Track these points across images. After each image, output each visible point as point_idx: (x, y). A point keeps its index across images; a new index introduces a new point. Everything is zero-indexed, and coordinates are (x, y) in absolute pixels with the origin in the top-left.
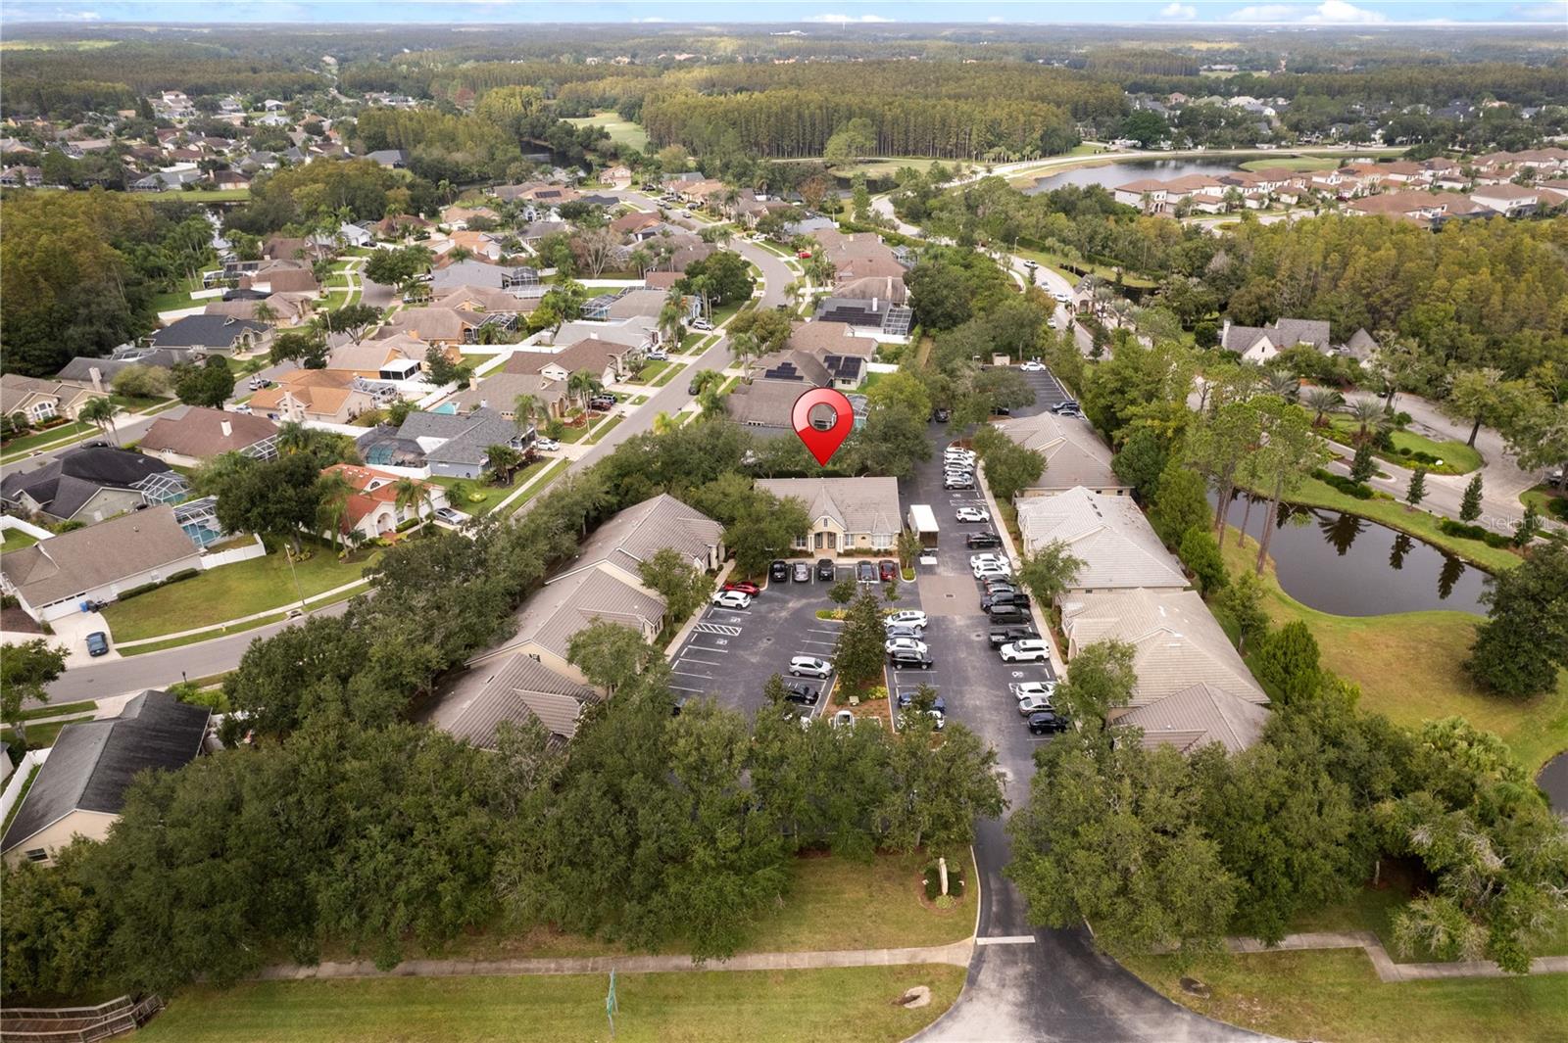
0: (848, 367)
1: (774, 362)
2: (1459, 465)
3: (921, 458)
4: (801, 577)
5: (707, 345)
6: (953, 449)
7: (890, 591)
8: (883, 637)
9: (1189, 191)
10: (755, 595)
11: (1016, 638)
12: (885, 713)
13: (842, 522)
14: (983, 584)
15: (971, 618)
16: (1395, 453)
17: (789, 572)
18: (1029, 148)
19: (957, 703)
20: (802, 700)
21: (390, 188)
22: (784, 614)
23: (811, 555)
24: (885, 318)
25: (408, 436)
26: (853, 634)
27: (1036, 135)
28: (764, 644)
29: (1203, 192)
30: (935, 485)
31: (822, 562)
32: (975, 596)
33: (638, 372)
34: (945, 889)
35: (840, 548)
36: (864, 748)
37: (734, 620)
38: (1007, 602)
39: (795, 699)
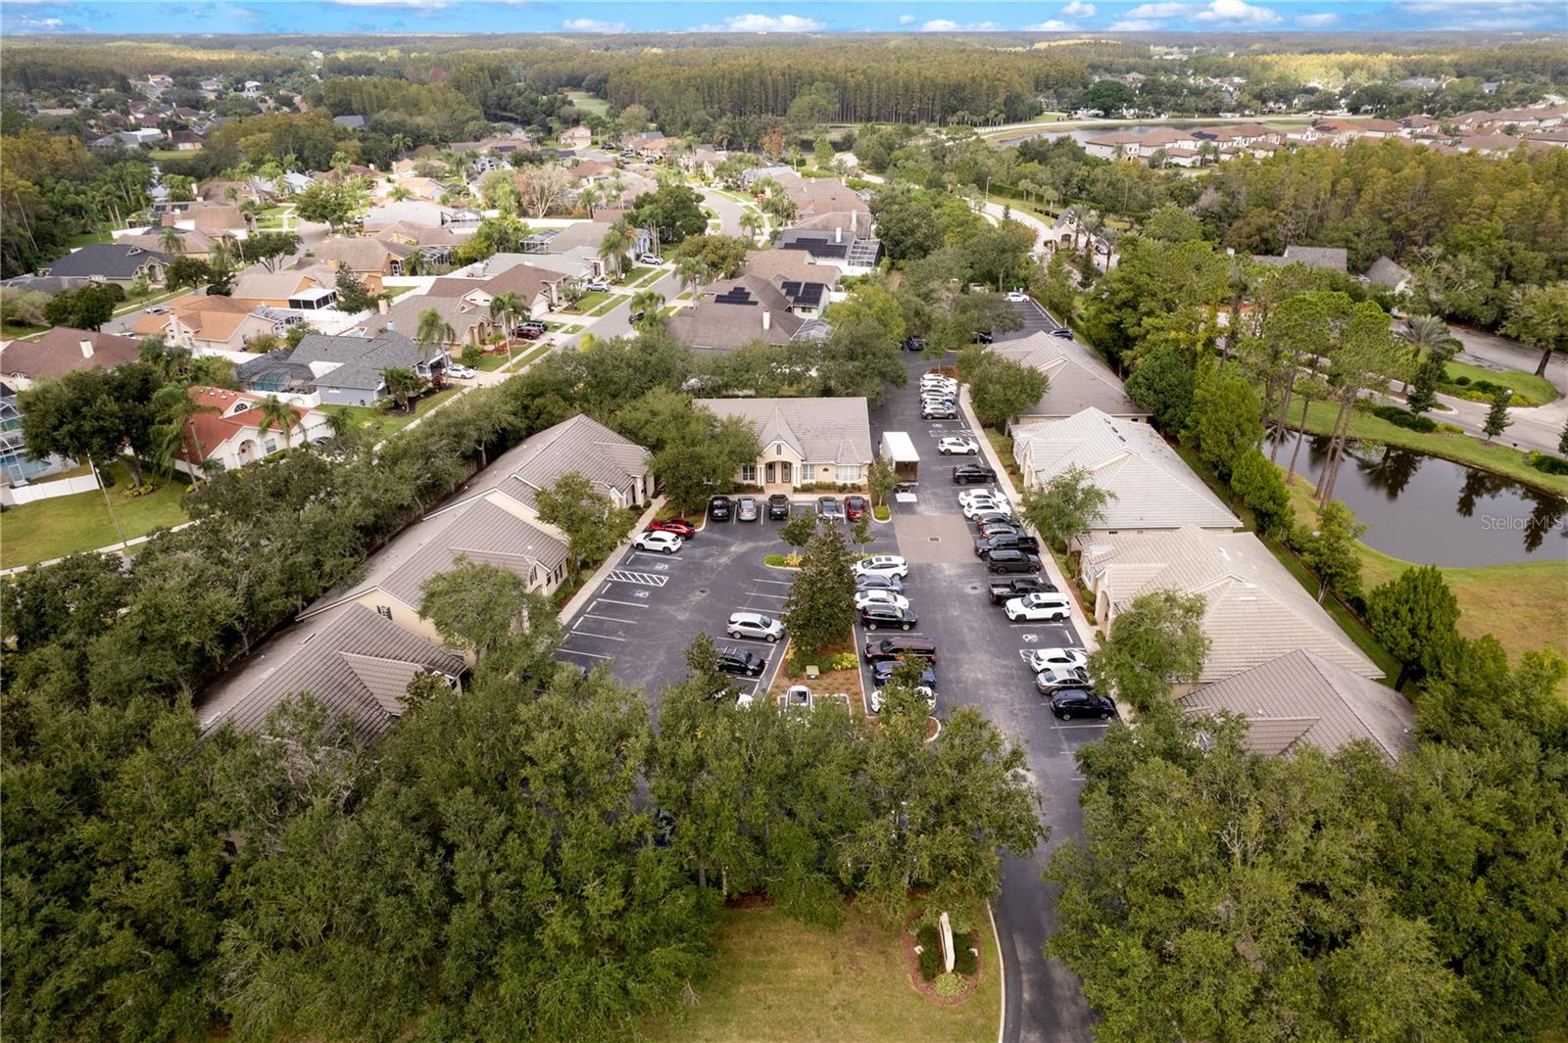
0: (810, 294)
1: (726, 287)
2: (1532, 396)
3: (894, 382)
4: (747, 515)
5: (653, 279)
6: (931, 376)
7: (860, 531)
8: (851, 589)
9: (1164, 144)
10: (688, 537)
11: (1026, 591)
12: (854, 689)
13: (800, 450)
14: (978, 527)
15: (964, 566)
16: (1450, 383)
17: (731, 510)
18: (993, 112)
19: (951, 676)
20: (743, 671)
21: (340, 140)
22: (724, 560)
23: (761, 490)
24: (849, 250)
25: (301, 361)
26: (812, 583)
27: (1000, 100)
28: (697, 597)
29: (1176, 145)
30: (911, 413)
31: (774, 498)
32: (967, 541)
33: (574, 302)
34: (950, 964)
35: (797, 480)
36: (827, 744)
37: (660, 567)
38: (1008, 546)
39: (730, 669)
